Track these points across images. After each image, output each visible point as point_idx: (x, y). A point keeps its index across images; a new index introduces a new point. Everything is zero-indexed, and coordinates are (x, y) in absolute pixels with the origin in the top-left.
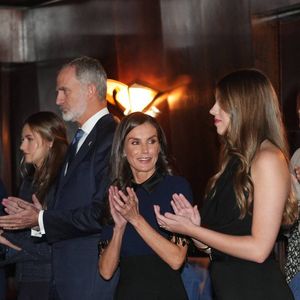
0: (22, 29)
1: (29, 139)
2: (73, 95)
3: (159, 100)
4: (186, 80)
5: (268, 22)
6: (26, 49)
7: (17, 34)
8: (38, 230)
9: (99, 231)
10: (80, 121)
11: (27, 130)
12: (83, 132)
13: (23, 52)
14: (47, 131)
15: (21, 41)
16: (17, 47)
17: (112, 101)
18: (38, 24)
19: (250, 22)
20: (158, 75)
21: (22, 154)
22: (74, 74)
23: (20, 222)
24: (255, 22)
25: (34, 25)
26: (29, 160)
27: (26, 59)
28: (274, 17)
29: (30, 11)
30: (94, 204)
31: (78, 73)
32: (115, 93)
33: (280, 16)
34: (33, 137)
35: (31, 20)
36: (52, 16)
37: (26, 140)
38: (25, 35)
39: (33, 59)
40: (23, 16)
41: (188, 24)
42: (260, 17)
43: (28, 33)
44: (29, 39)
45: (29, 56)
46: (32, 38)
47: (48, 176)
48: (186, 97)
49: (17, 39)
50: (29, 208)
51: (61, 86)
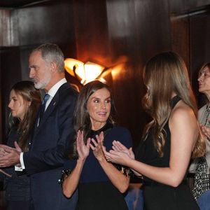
0: (10, 23)
1: (15, 100)
2: (41, 71)
3: (106, 73)
4: (124, 59)
5: (182, 19)
6: (13, 37)
7: (7, 26)
8: (20, 166)
9: (62, 165)
10: (47, 88)
11: (13, 94)
12: (49, 96)
13: (10, 39)
14: (27, 94)
15: (9, 32)
16: (6, 36)
17: (72, 74)
18: (21, 19)
19: (169, 19)
20: (105, 55)
21: (10, 110)
22: (41, 56)
23: (7, 162)
24: (173, 19)
25: (18, 21)
26: (14, 114)
27: (13, 44)
28: (186, 15)
29: (16, 10)
30: (59, 146)
31: (43, 55)
32: (74, 68)
33: (190, 15)
34: (17, 98)
35: (16, 17)
36: (31, 14)
37: (12, 101)
38: (12, 27)
39: (17, 44)
40: (10, 14)
41: (126, 20)
42: (176, 16)
43: (14, 26)
44: (14, 30)
45: (14, 42)
46: (17, 30)
47: (28, 126)
48: (124, 71)
49: (6, 30)
50: (12, 151)
51: (32, 64)
